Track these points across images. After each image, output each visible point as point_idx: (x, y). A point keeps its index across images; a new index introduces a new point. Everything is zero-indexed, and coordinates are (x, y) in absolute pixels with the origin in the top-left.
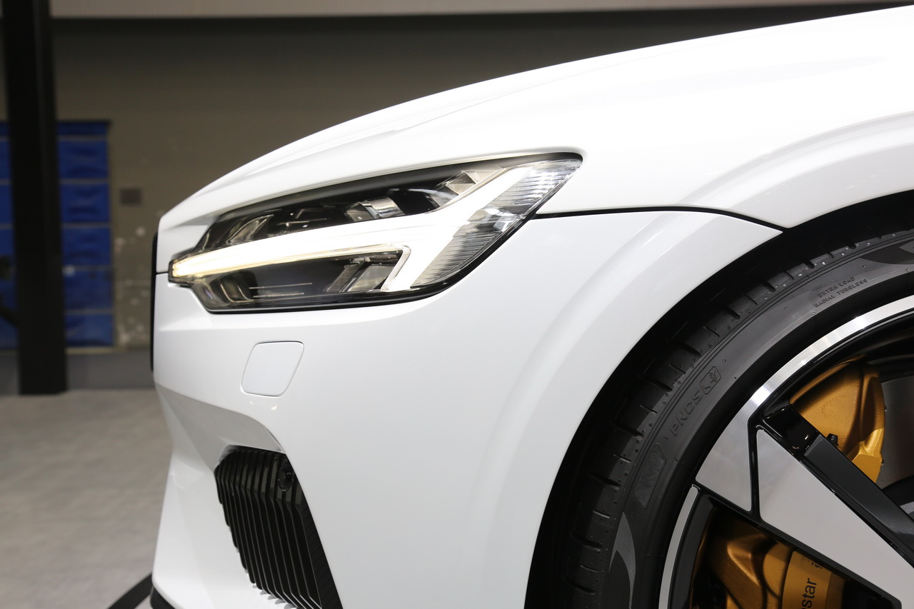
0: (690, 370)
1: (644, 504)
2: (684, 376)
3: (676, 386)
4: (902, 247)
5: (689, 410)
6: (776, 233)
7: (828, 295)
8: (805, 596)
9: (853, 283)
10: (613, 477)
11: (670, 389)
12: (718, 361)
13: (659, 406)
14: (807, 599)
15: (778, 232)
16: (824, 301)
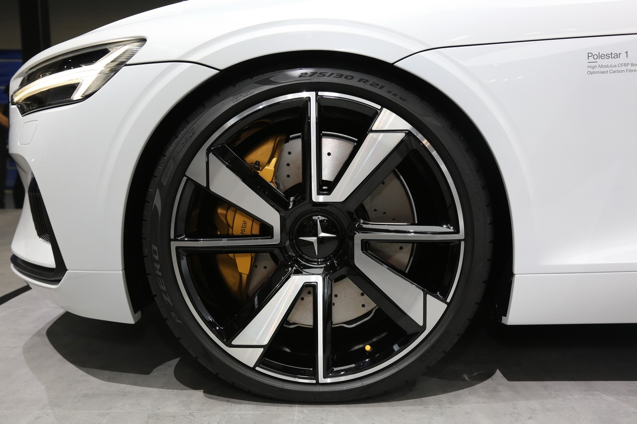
0: (185, 129)
1: (165, 184)
2: (183, 132)
3: (180, 136)
4: (270, 79)
5: (183, 145)
6: (217, 72)
7: (239, 98)
8: (242, 227)
9: (249, 93)
10: (155, 174)
11: (177, 138)
12: (195, 126)
13: (173, 145)
14: (243, 228)
15: (218, 71)
16: (237, 101)
